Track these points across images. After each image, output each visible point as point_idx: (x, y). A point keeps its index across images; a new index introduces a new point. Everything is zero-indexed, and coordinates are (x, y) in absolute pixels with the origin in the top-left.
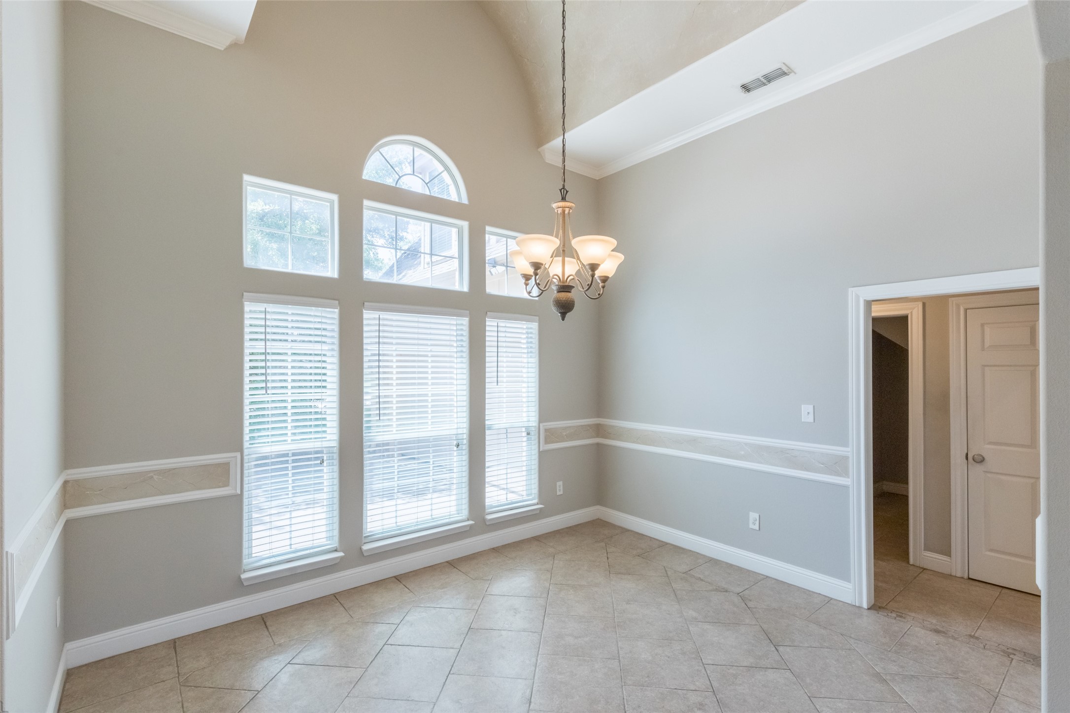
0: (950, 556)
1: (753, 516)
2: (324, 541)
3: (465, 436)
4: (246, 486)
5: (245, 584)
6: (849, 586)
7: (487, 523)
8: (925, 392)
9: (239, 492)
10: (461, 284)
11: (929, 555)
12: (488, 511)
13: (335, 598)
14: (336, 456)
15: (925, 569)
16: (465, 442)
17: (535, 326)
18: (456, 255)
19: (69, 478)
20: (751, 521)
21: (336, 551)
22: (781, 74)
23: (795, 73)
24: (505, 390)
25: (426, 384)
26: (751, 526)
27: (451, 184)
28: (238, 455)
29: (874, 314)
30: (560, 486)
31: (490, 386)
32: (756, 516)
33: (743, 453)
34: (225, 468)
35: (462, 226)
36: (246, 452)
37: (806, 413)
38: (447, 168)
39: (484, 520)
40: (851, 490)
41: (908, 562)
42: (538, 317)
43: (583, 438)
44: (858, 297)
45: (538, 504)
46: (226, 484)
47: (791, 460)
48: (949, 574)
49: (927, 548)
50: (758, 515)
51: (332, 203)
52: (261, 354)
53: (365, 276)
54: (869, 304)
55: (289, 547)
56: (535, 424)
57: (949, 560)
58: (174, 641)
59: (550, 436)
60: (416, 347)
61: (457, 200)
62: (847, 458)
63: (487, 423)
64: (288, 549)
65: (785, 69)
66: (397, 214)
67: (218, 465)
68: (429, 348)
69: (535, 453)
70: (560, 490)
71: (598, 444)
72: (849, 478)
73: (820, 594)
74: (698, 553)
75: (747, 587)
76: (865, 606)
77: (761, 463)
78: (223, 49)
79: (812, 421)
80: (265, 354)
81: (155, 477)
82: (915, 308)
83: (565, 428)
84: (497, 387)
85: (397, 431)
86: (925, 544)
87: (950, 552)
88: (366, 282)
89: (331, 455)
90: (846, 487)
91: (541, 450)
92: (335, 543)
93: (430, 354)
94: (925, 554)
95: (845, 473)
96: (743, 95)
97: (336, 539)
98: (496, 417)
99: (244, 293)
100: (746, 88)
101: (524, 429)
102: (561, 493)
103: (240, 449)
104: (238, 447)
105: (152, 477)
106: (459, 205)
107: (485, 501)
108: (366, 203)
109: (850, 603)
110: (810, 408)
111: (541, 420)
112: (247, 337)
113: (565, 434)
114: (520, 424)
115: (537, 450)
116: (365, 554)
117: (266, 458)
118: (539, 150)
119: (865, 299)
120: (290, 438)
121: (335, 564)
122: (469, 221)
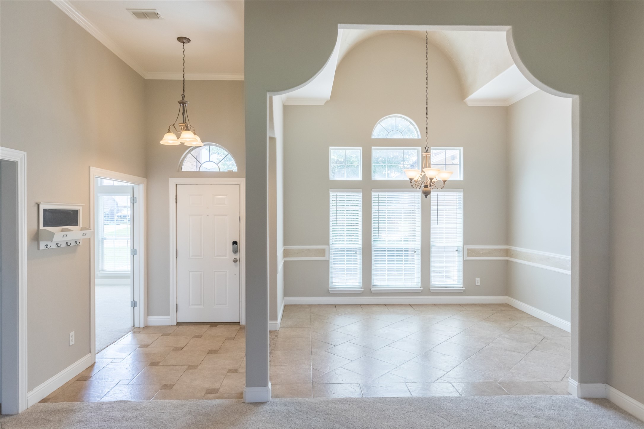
3: (420, 248)
4: (330, 258)
5: (330, 292)
7: (431, 292)
9: (328, 259)
12: (432, 286)
13: (360, 305)
16: (419, 251)
17: (462, 194)
19: (285, 248)
21: (361, 288)
24: (442, 227)
27: (415, 132)
30: (478, 281)
31: (433, 225)
34: (324, 250)
35: (419, 149)
36: (330, 246)
38: (411, 123)
39: (430, 290)
42: (463, 190)
43: (496, 256)
45: (462, 287)
46: (324, 256)
51: (360, 150)
52: (335, 211)
56: (462, 246)
58: (310, 305)
59: (470, 252)
61: (415, 138)
63: (431, 243)
66: (387, 149)
67: (322, 249)
69: (462, 260)
70: (478, 283)
71: (507, 261)
78: (323, 105)
81: (305, 251)
83: (482, 250)
84: (437, 225)
85: (387, 243)
91: (465, 259)
97: (361, 283)
98: (436, 241)
99: (330, 189)
101: (455, 248)
102: (479, 284)
103: (329, 245)
104: (328, 244)
105: (304, 251)
108: (373, 148)
111: (465, 244)
112: (331, 205)
113: (481, 252)
114: (454, 245)
115: (462, 259)
116: (373, 292)
117: (337, 249)
118: (464, 101)
120: (345, 242)
121: (360, 293)
122: (420, 146)
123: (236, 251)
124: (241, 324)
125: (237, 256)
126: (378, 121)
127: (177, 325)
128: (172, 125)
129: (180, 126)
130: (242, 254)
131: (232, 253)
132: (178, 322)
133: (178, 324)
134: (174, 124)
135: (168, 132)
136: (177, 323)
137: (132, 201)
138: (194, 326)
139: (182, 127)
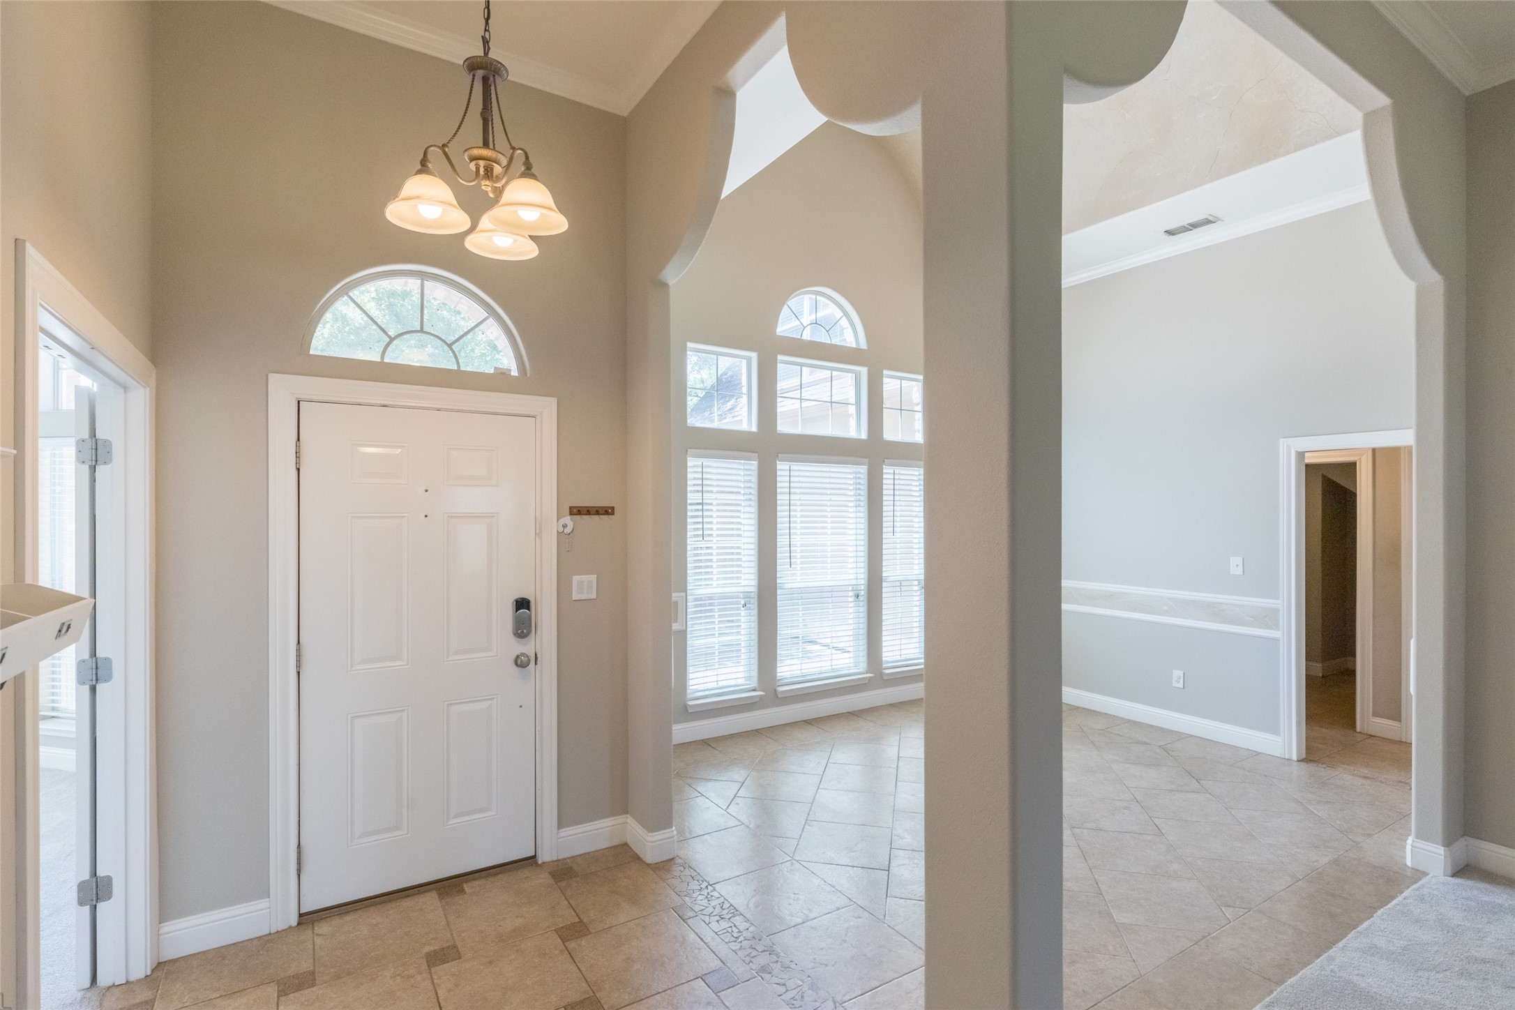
0: (1401, 722)
1: (1177, 673)
2: (741, 681)
3: (863, 587)
4: (688, 624)
5: (691, 711)
6: (1279, 739)
7: (885, 678)
8: (1374, 548)
9: (684, 629)
10: (855, 429)
11: (1377, 721)
12: (884, 666)
13: (757, 733)
14: (755, 601)
15: (1371, 736)
16: (862, 593)
17: (921, 473)
18: (853, 400)
20: (1174, 679)
21: (754, 690)
22: (1207, 222)
23: (1223, 221)
24: (898, 541)
25: (826, 534)
26: (1175, 684)
27: (847, 328)
28: (684, 594)
29: (1307, 461)
31: (887, 536)
32: (1181, 673)
33: (1166, 608)
34: (675, 605)
35: (860, 372)
36: (689, 593)
37: (1235, 565)
38: (846, 314)
39: (881, 674)
40: (1281, 642)
41: (1355, 731)
44: (1289, 448)
45: (924, 665)
46: (676, 621)
47: (1215, 612)
48: (1399, 739)
49: (1375, 714)
50: (1182, 672)
51: (749, 360)
52: (698, 504)
53: (779, 428)
54: (1301, 455)
55: (716, 683)
57: (1398, 725)
60: (819, 496)
61: (854, 345)
62: (1277, 610)
63: (884, 574)
64: (714, 685)
65: (1211, 218)
66: (802, 365)
68: (828, 498)
72: (1279, 630)
73: (1248, 749)
74: (1114, 716)
75: (1169, 742)
76: (1295, 758)
77: (1186, 618)
79: (1241, 573)
80: (702, 504)
82: (1364, 454)
85: (801, 579)
86: (1373, 711)
87: (1400, 716)
88: (779, 434)
89: (748, 600)
90: (1276, 640)
92: (754, 684)
93: (829, 503)
94: (1373, 720)
95: (1275, 626)
96: (1166, 237)
97: (756, 679)
98: (892, 570)
99: (689, 450)
100: (1170, 233)
101: (916, 583)
103: (685, 590)
104: (684, 588)
106: (857, 351)
107: (881, 656)
108: (780, 357)
109: (1279, 756)
110: (1239, 560)
114: (915, 577)
116: (779, 696)
117: (701, 599)
119: (1297, 450)
120: (715, 583)
121: (755, 703)
122: (867, 366)
123: (523, 629)
124: (540, 862)
125: (527, 647)
126: (791, 294)
127: (298, 924)
128: (438, 147)
129: (472, 159)
130: (546, 638)
131: (512, 635)
132: (301, 912)
133: (307, 919)
134: (444, 146)
135: (419, 172)
136: (301, 915)
137: (88, 455)
138: (372, 909)
139: (482, 163)
